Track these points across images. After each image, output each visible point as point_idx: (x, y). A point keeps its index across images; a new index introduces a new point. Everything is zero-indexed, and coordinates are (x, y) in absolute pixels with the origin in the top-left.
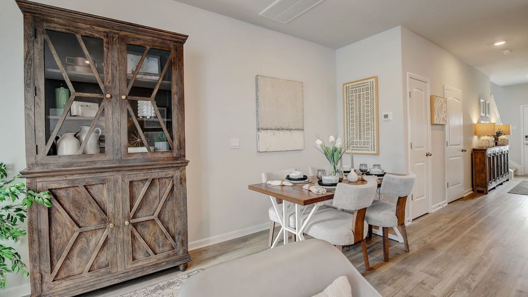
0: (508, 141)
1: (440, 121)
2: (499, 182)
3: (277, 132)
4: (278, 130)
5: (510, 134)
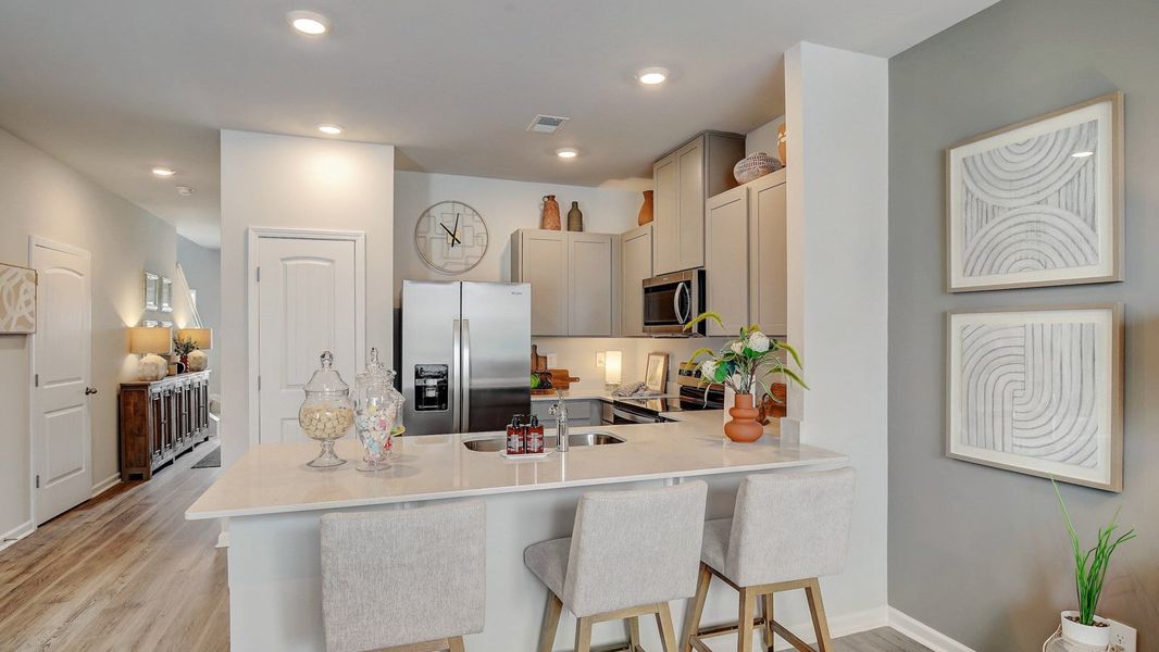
0: (206, 361)
1: (8, 325)
2: (180, 447)
5: (209, 348)
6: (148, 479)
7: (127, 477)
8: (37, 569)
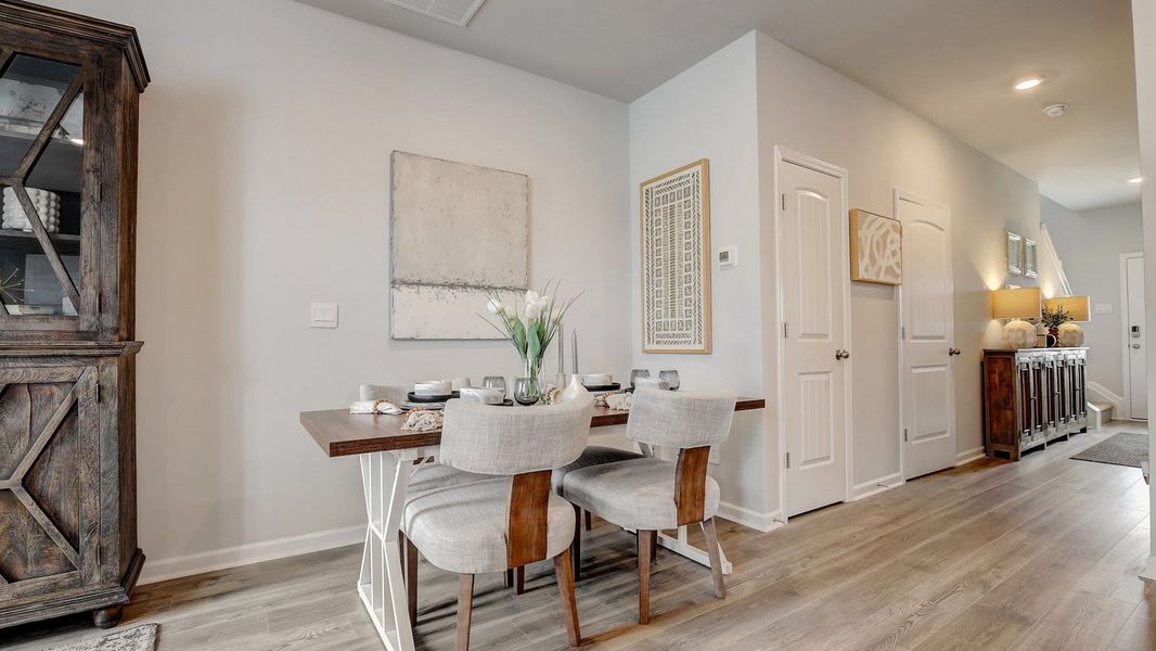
0: (1082, 335)
1: (878, 273)
2: (1053, 433)
3: (447, 293)
4: (452, 286)
5: (1087, 319)
6: (1017, 460)
7: (992, 454)
8: (905, 523)
